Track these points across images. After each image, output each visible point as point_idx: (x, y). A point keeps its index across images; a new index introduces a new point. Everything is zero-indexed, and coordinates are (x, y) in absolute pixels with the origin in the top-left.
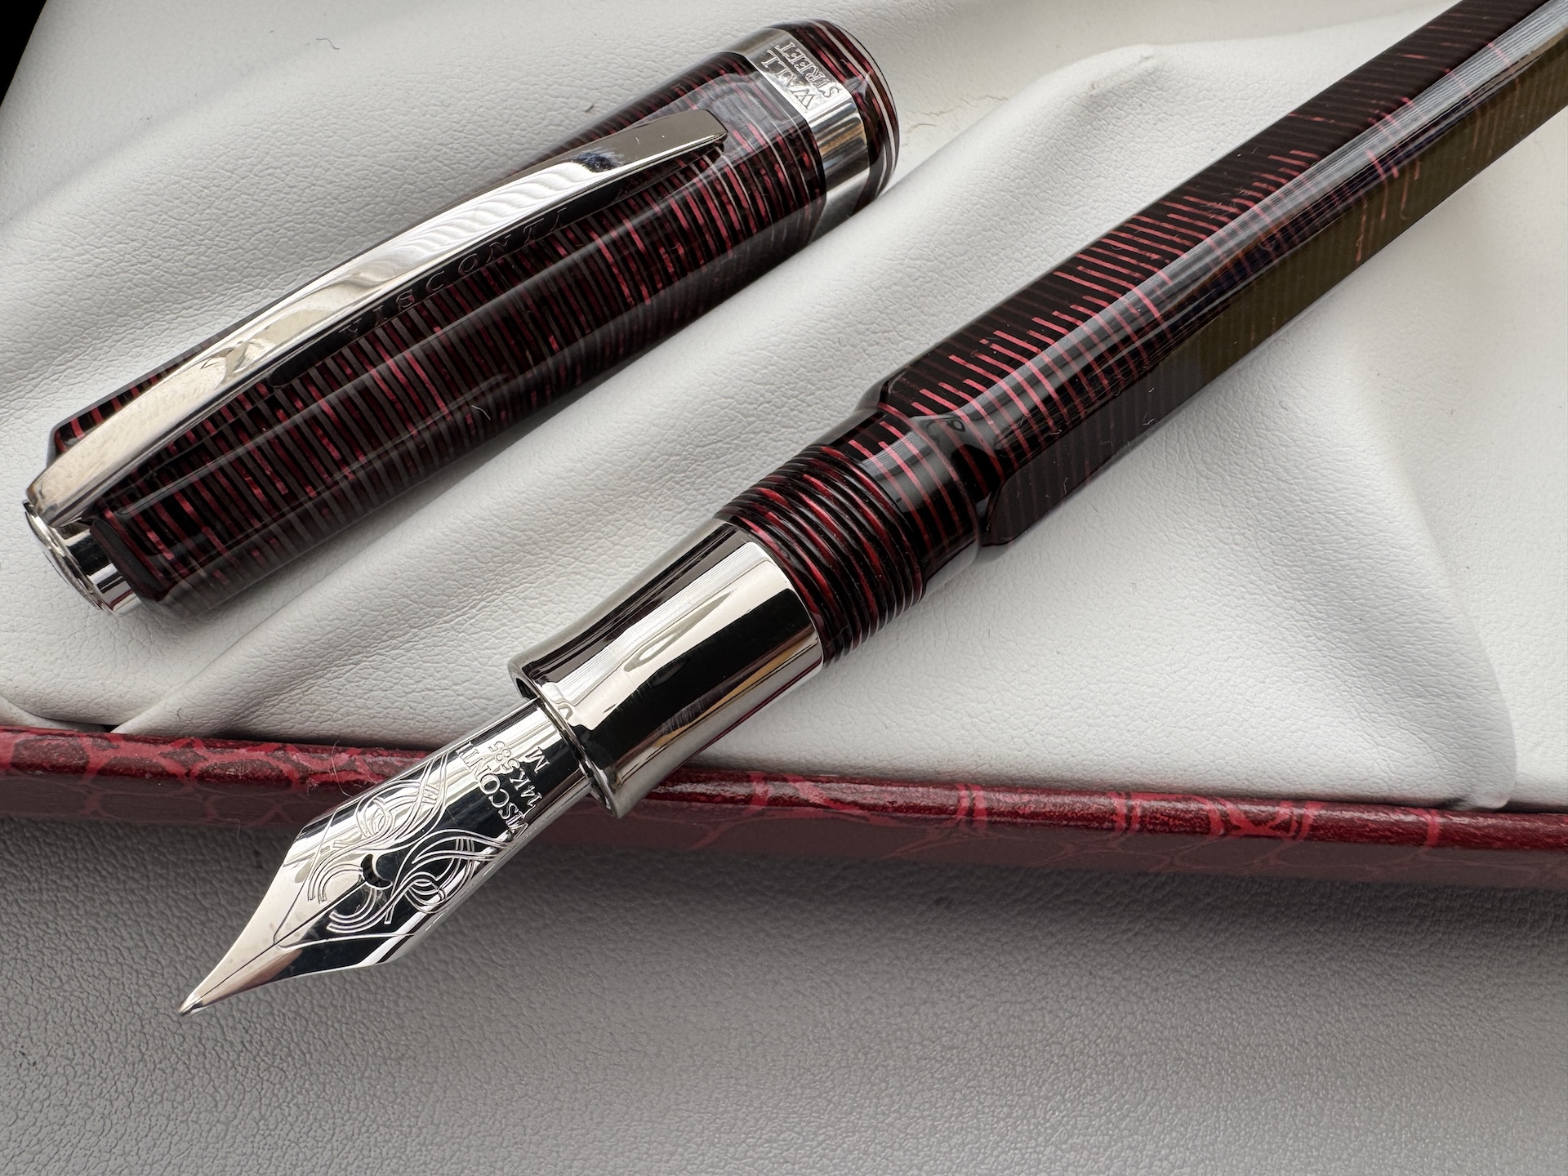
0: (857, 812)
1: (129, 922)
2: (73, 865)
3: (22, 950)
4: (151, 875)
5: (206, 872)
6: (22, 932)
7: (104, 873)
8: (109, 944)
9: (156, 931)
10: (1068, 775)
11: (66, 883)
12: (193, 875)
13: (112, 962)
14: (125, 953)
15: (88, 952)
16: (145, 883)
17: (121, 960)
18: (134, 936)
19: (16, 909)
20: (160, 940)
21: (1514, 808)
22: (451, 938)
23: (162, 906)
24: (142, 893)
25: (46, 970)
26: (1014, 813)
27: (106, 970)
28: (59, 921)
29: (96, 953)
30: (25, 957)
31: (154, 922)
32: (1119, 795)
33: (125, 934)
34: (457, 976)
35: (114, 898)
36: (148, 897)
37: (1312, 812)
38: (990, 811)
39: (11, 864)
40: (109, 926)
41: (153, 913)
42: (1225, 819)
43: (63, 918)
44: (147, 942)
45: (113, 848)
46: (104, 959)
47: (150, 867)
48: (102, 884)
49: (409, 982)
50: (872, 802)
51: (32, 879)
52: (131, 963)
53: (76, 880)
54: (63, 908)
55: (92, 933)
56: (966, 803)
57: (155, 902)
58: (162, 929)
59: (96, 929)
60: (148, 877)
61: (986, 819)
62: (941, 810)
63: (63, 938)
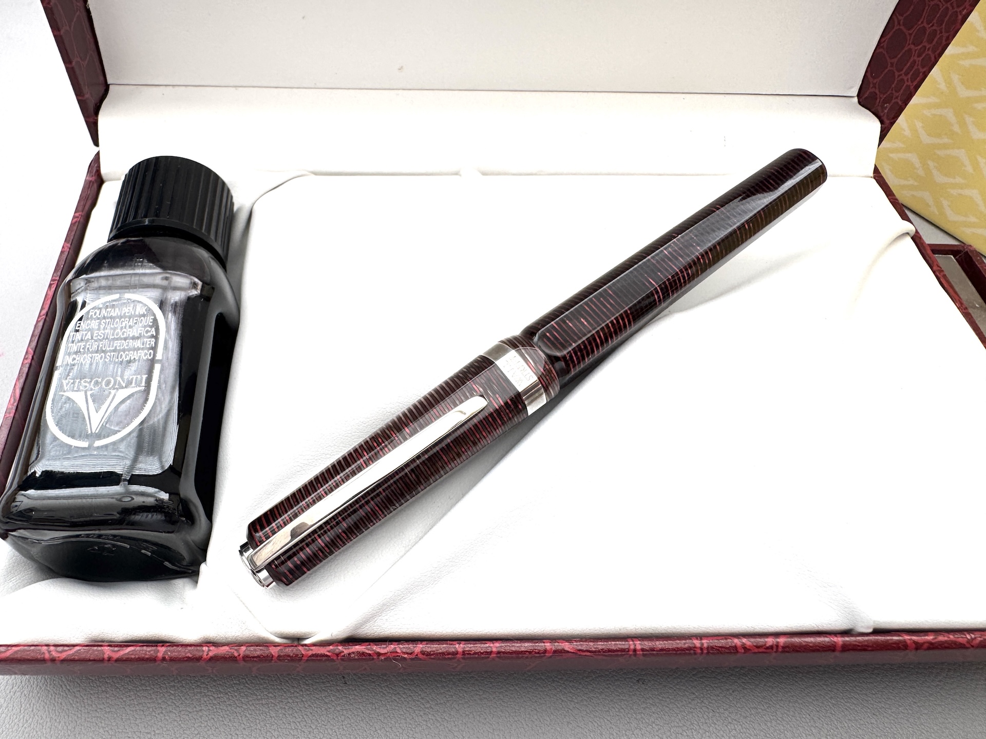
0: (589, 654)
1: (297, 711)
2: (273, 687)
3: (258, 725)
4: (303, 689)
5: (324, 687)
6: (257, 717)
7: (285, 690)
8: (291, 720)
9: (308, 714)
10: (674, 631)
11: (270, 695)
12: (320, 689)
13: (293, 728)
14: (298, 724)
15: (283, 725)
16: (301, 693)
17: (296, 727)
18: (301, 717)
19: (253, 708)
20: (311, 718)
21: (877, 632)
22: (427, 710)
23: (309, 703)
24: (301, 698)
25: (268, 733)
26: (652, 650)
27: (291, 732)
28: (271, 711)
29: (287, 725)
30: (260, 728)
31: (307, 710)
32: (697, 639)
33: (296, 715)
34: (431, 727)
35: (290, 701)
36: (304, 700)
37: (782, 640)
38: (643, 650)
39: (249, 689)
40: (290, 713)
41: (306, 706)
42: (744, 647)
43: (272, 710)
44: (306, 719)
45: (287, 679)
46: (290, 727)
47: (302, 686)
48: (285, 695)
49: (413, 731)
50: (594, 650)
51: (258, 694)
52: (300, 728)
53: (274, 694)
54: (271, 706)
55: (284, 716)
56: (632, 647)
57: (306, 701)
58: (311, 713)
59: (285, 714)
60: (302, 690)
61: (641, 653)
62: (622, 650)
63: (273, 719)
